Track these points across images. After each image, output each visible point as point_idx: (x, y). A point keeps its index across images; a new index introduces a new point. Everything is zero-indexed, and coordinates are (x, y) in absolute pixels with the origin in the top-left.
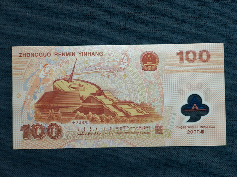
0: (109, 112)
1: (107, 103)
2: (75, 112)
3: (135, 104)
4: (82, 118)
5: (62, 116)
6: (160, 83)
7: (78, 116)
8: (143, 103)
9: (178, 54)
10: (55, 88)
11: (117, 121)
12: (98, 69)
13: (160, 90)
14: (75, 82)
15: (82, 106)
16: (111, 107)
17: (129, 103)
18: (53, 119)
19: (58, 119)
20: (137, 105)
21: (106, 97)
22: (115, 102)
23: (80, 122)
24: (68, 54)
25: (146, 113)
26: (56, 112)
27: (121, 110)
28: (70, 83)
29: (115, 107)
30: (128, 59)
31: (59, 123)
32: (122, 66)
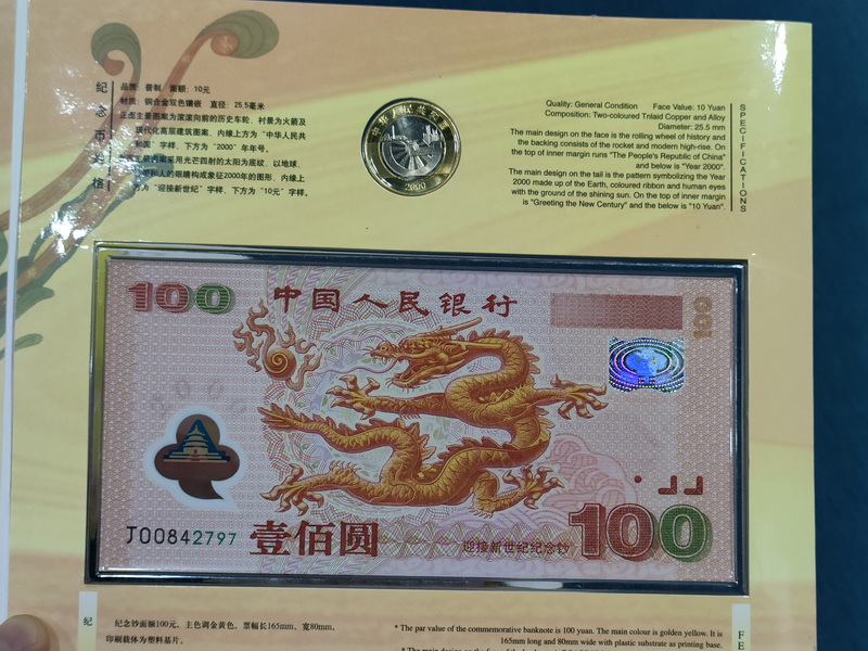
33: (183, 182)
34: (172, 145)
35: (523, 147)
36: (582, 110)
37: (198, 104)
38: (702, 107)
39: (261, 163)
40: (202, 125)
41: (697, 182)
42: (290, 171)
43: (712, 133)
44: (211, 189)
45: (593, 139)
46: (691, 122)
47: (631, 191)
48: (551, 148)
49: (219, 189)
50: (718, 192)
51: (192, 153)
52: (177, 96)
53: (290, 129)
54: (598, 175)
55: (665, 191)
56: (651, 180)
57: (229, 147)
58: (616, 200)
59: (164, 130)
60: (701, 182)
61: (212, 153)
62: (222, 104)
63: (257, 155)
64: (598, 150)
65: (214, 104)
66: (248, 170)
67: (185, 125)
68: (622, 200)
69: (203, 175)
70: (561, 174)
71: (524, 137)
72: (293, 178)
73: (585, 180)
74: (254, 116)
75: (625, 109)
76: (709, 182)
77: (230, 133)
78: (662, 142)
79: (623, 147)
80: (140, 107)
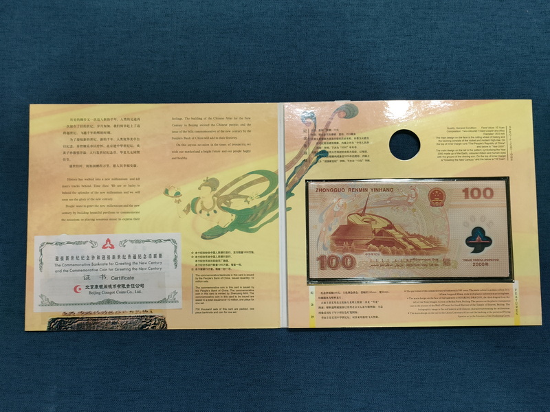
0: (399, 245)
1: (398, 236)
2: (367, 244)
3: (423, 237)
4: (374, 250)
5: (356, 248)
6: (447, 218)
7: (370, 248)
8: (431, 236)
9: (464, 191)
10: (349, 221)
11: (407, 254)
12: (389, 203)
13: (446, 223)
14: (368, 216)
15: (374, 239)
16: (401, 240)
17: (418, 236)
18: (347, 251)
19: (352, 251)
20: (426, 239)
21: (397, 231)
22: (405, 236)
23: (372, 254)
24: (361, 190)
25: (434, 246)
26: (350, 244)
27: (410, 243)
28: (363, 217)
29: (405, 240)
30: (416, 194)
31: (352, 255)
32: (411, 200)
33: (332, 159)
34: (328, 148)
35: (440, 143)
36: (458, 130)
37: (335, 134)
38: (497, 127)
39: (355, 152)
40: (336, 141)
41: (496, 151)
42: (365, 154)
43: (501, 136)
44: (341, 161)
45: (463, 139)
46: (494, 132)
47: (476, 155)
48: (449, 142)
49: (343, 161)
50: (504, 155)
51: (334, 150)
52: (328, 132)
53: (364, 141)
54: (465, 150)
55: (486, 155)
56: (482, 151)
57: (346, 147)
58: (471, 158)
59: (325, 143)
60: (498, 151)
61: (340, 149)
62: (343, 134)
63: (354, 150)
64: (464, 142)
65: (340, 134)
66: (352, 154)
67: (331, 141)
68: (473, 158)
69: (338, 156)
70: (453, 151)
71: (440, 139)
72: (366, 156)
73: (460, 152)
74: (352, 137)
75: (472, 129)
76: (501, 151)
77: (345, 143)
78: (485, 139)
79: (472, 141)
80: (317, 137)
